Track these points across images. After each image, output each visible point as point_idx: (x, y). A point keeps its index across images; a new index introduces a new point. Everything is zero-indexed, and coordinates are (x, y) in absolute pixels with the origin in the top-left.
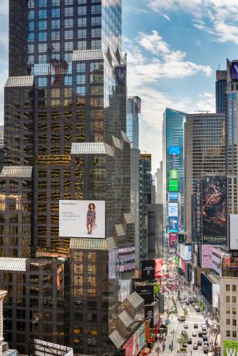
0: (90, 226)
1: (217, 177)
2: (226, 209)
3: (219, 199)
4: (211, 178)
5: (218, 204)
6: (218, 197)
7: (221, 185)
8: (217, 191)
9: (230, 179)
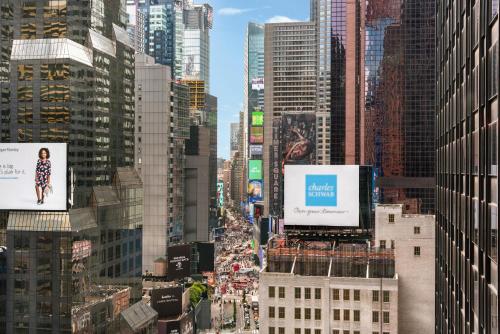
0: (40, 188)
1: (303, 116)
3: (305, 149)
4: (293, 117)
5: (303, 157)
6: (303, 146)
7: (307, 129)
8: (302, 138)
9: (321, 118)
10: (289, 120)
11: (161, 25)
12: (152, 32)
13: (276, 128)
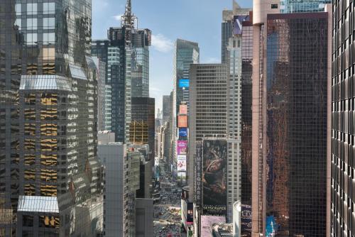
1: (217, 141)
2: (226, 176)
3: (219, 165)
4: (211, 142)
5: (219, 170)
7: (221, 151)
8: (217, 157)
9: (230, 144)
10: (208, 144)
11: (115, 61)
12: (109, 66)
13: (199, 149)
